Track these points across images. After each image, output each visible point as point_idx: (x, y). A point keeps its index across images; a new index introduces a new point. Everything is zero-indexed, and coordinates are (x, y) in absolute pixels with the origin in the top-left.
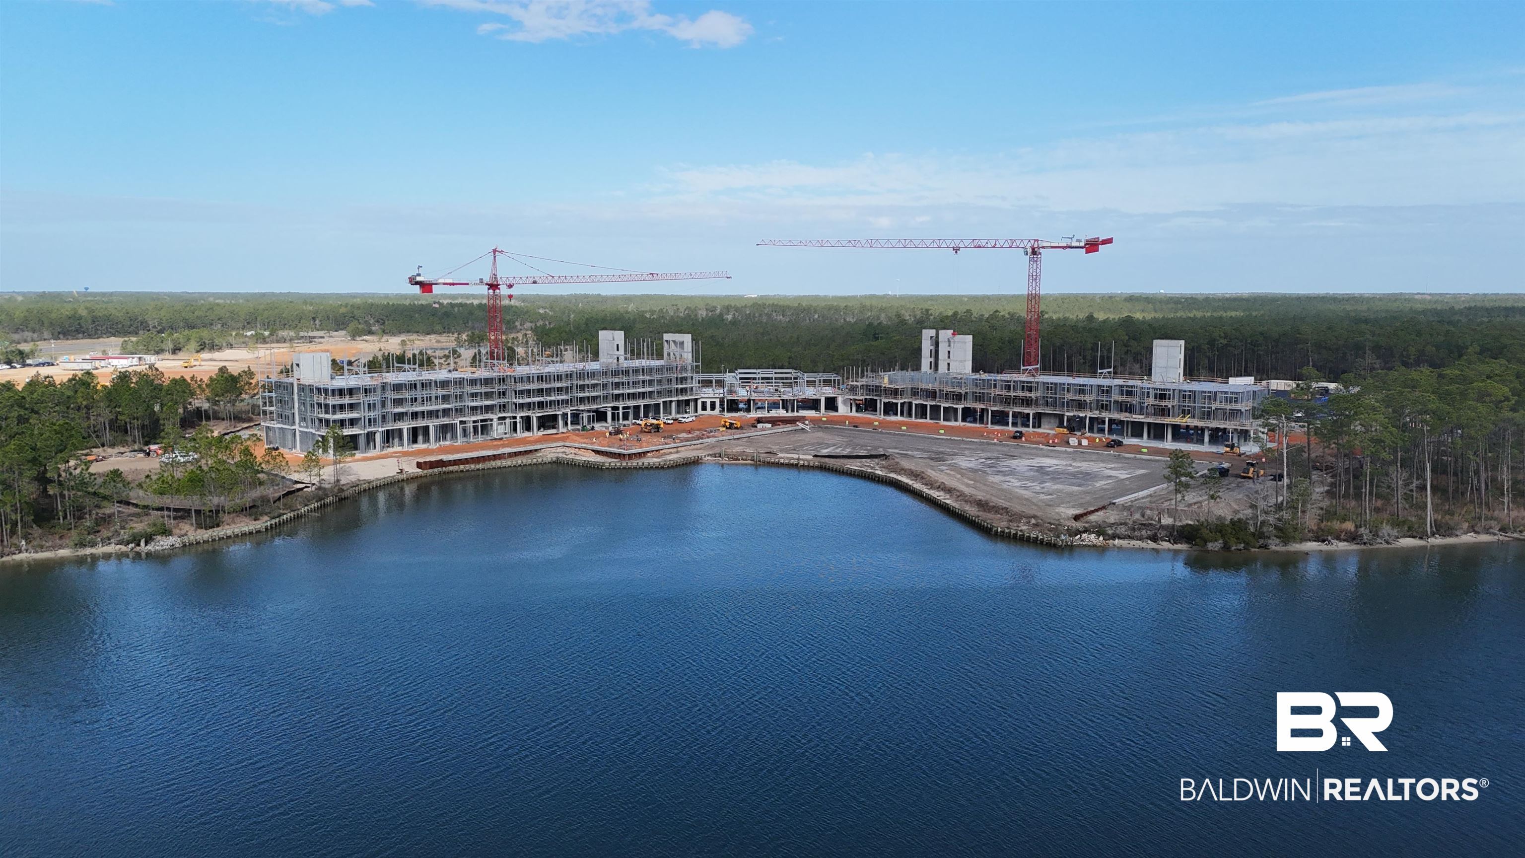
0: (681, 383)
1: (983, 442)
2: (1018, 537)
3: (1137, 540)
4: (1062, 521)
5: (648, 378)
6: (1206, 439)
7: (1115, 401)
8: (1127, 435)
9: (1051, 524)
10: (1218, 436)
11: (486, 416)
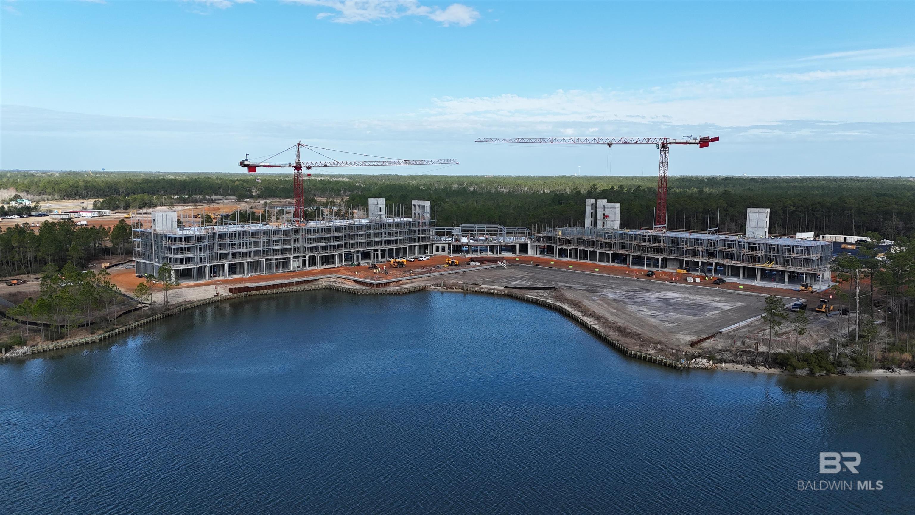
0: (422, 234)
1: (626, 279)
2: (647, 359)
3: (740, 364)
4: (681, 347)
5: (399, 230)
6: (786, 279)
7: (719, 251)
8: (728, 275)
9: (673, 350)
10: (794, 278)
11: (285, 256)
